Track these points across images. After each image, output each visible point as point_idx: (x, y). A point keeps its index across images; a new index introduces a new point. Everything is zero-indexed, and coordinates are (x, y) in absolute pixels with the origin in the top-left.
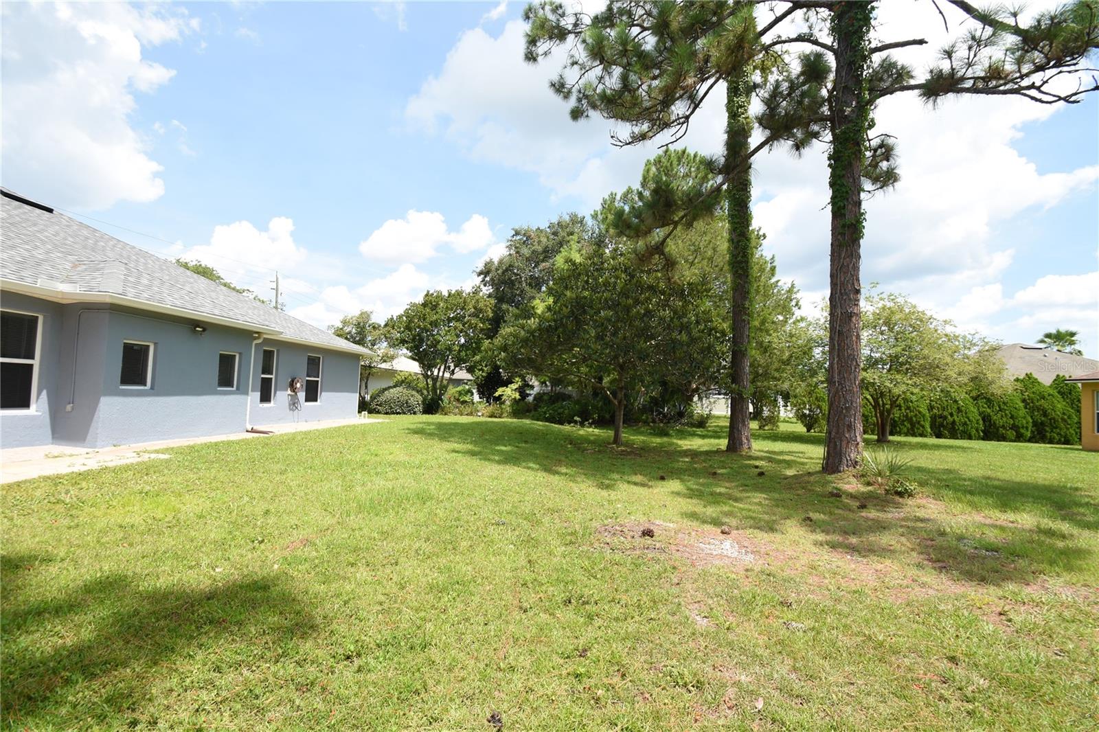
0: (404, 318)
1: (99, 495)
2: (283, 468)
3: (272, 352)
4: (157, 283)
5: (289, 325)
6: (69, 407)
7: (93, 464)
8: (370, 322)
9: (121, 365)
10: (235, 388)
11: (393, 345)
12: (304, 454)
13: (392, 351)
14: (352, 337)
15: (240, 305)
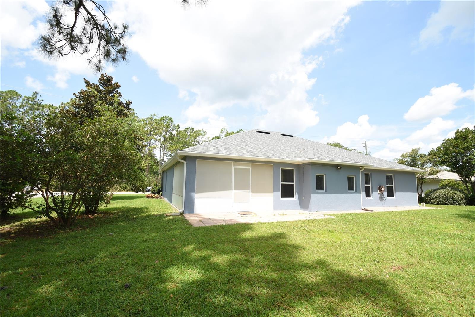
0: (442, 149)
1: (315, 229)
2: (382, 229)
3: (368, 175)
4: (323, 153)
5: (375, 162)
6: (303, 197)
7: (311, 218)
8: (419, 154)
9: (316, 183)
10: (355, 191)
11: (435, 164)
12: (392, 223)
13: (436, 168)
14: (408, 163)
15: (352, 156)
